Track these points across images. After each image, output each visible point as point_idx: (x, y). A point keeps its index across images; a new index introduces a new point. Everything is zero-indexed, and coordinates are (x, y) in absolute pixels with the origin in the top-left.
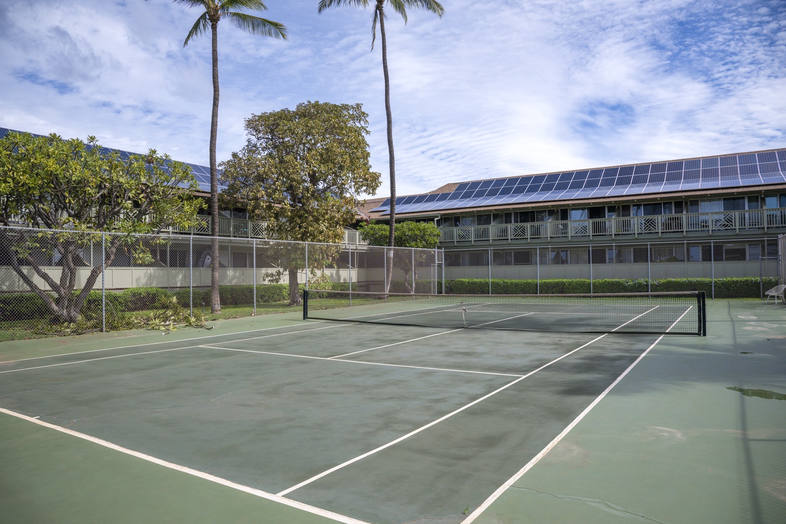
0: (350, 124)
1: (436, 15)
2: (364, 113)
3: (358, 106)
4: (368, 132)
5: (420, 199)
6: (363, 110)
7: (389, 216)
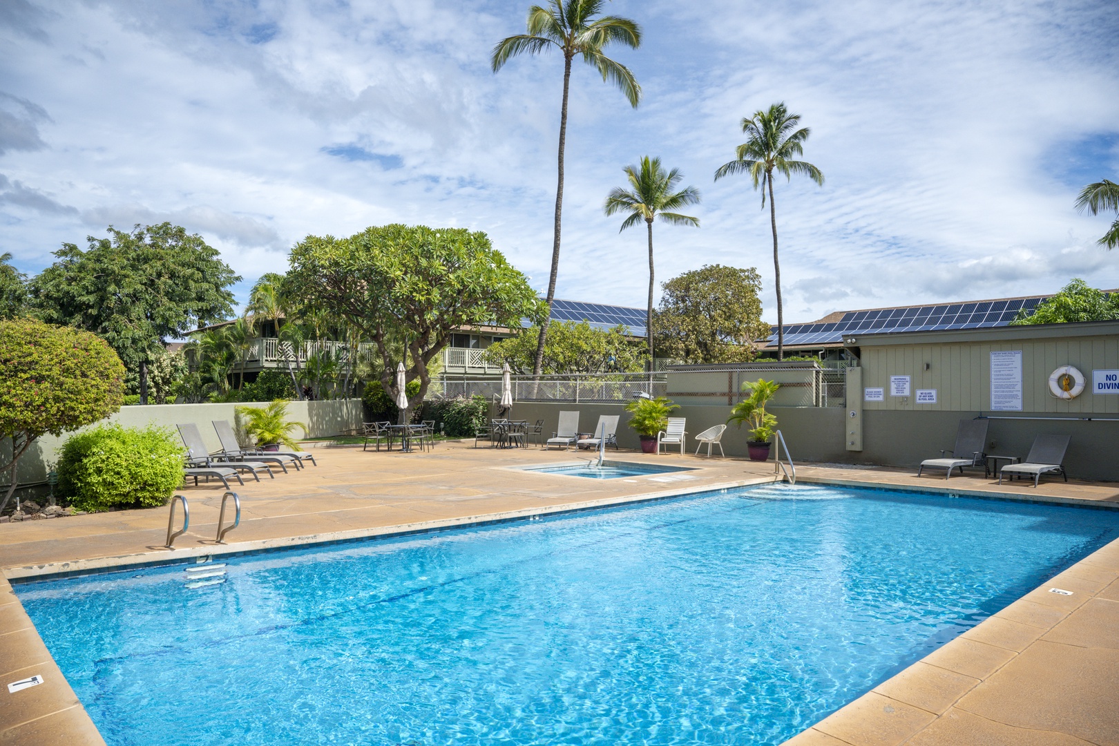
0: (746, 283)
1: (817, 184)
2: (757, 275)
3: (753, 270)
4: (760, 289)
5: (806, 328)
6: (757, 272)
7: (777, 348)
